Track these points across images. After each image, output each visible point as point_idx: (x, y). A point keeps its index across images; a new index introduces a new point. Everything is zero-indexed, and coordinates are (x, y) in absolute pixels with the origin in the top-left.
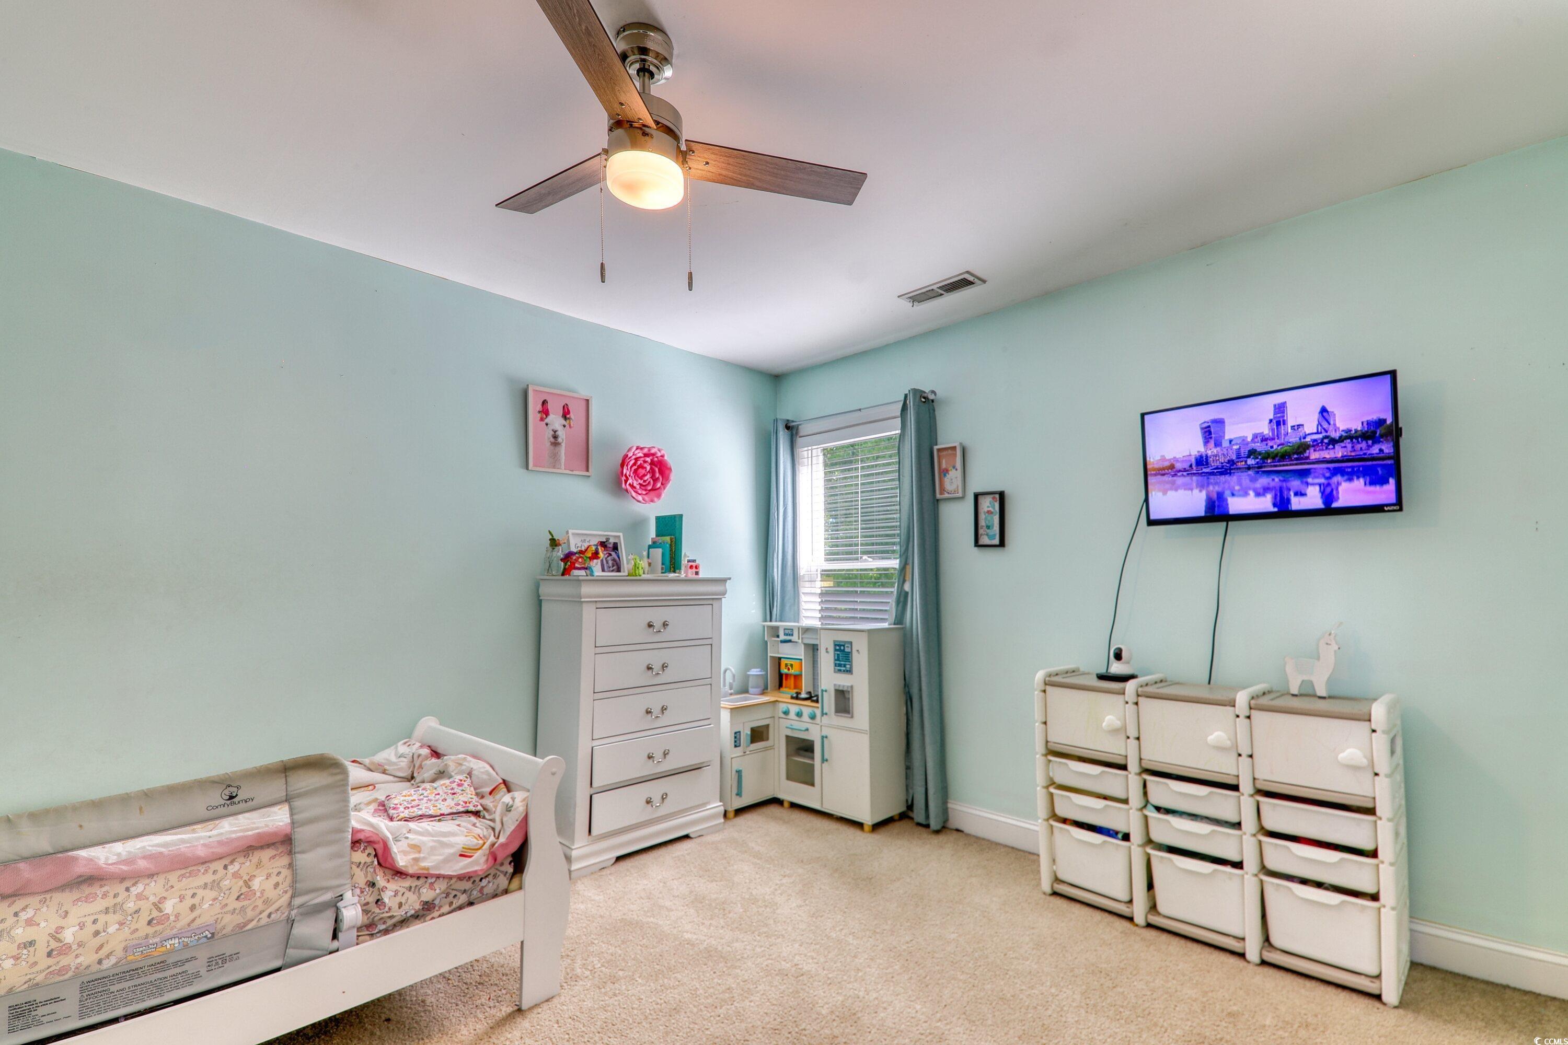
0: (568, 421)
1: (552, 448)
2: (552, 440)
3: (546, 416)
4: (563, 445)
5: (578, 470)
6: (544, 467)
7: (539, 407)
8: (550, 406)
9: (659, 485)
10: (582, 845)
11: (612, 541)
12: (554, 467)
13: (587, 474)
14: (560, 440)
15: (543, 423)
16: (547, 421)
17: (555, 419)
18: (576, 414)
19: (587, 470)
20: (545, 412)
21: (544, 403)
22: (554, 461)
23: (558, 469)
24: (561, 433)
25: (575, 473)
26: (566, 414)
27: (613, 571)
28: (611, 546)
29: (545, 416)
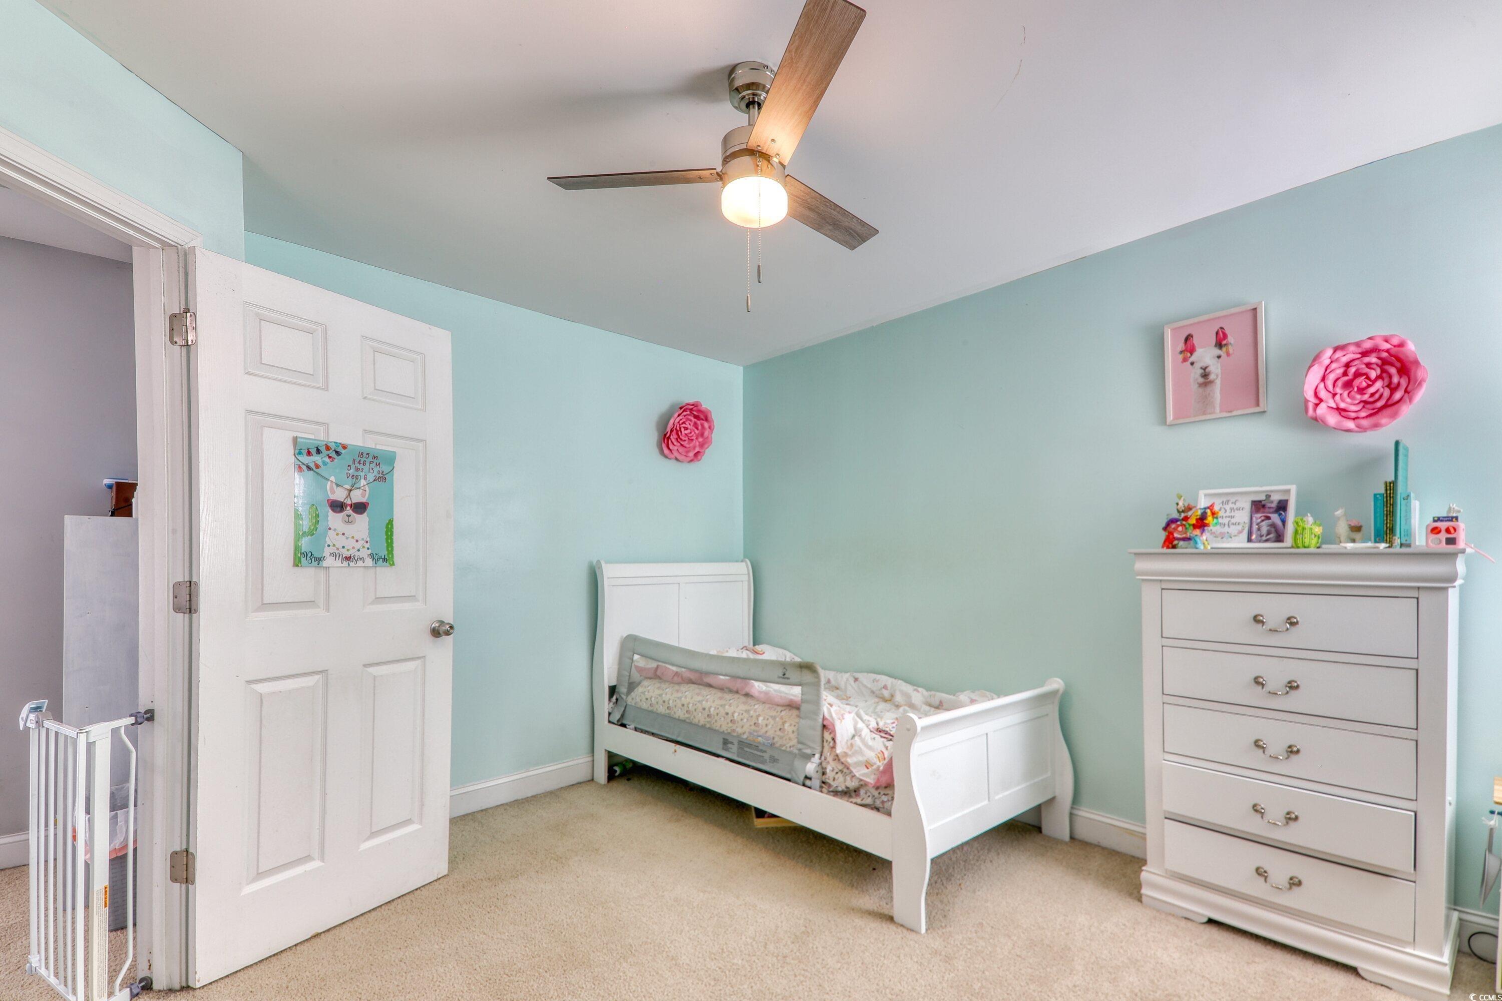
0: (1224, 349)
1: (1201, 390)
2: (1201, 380)
3: (1191, 354)
4: (1218, 382)
5: (1238, 409)
6: (1190, 417)
7: (1181, 346)
8: (1196, 341)
9: (1398, 395)
10: (1159, 873)
11: (1276, 498)
12: (1204, 413)
13: (1257, 410)
14: (1212, 377)
15: (1188, 363)
16: (1191, 359)
17: (1206, 354)
18: (1236, 339)
19: (1258, 405)
20: (1189, 346)
21: (1188, 338)
22: (1205, 404)
23: (1210, 414)
24: (1215, 369)
25: (1235, 413)
26: (1221, 340)
27: (1266, 541)
28: (1274, 505)
29: (1189, 355)
